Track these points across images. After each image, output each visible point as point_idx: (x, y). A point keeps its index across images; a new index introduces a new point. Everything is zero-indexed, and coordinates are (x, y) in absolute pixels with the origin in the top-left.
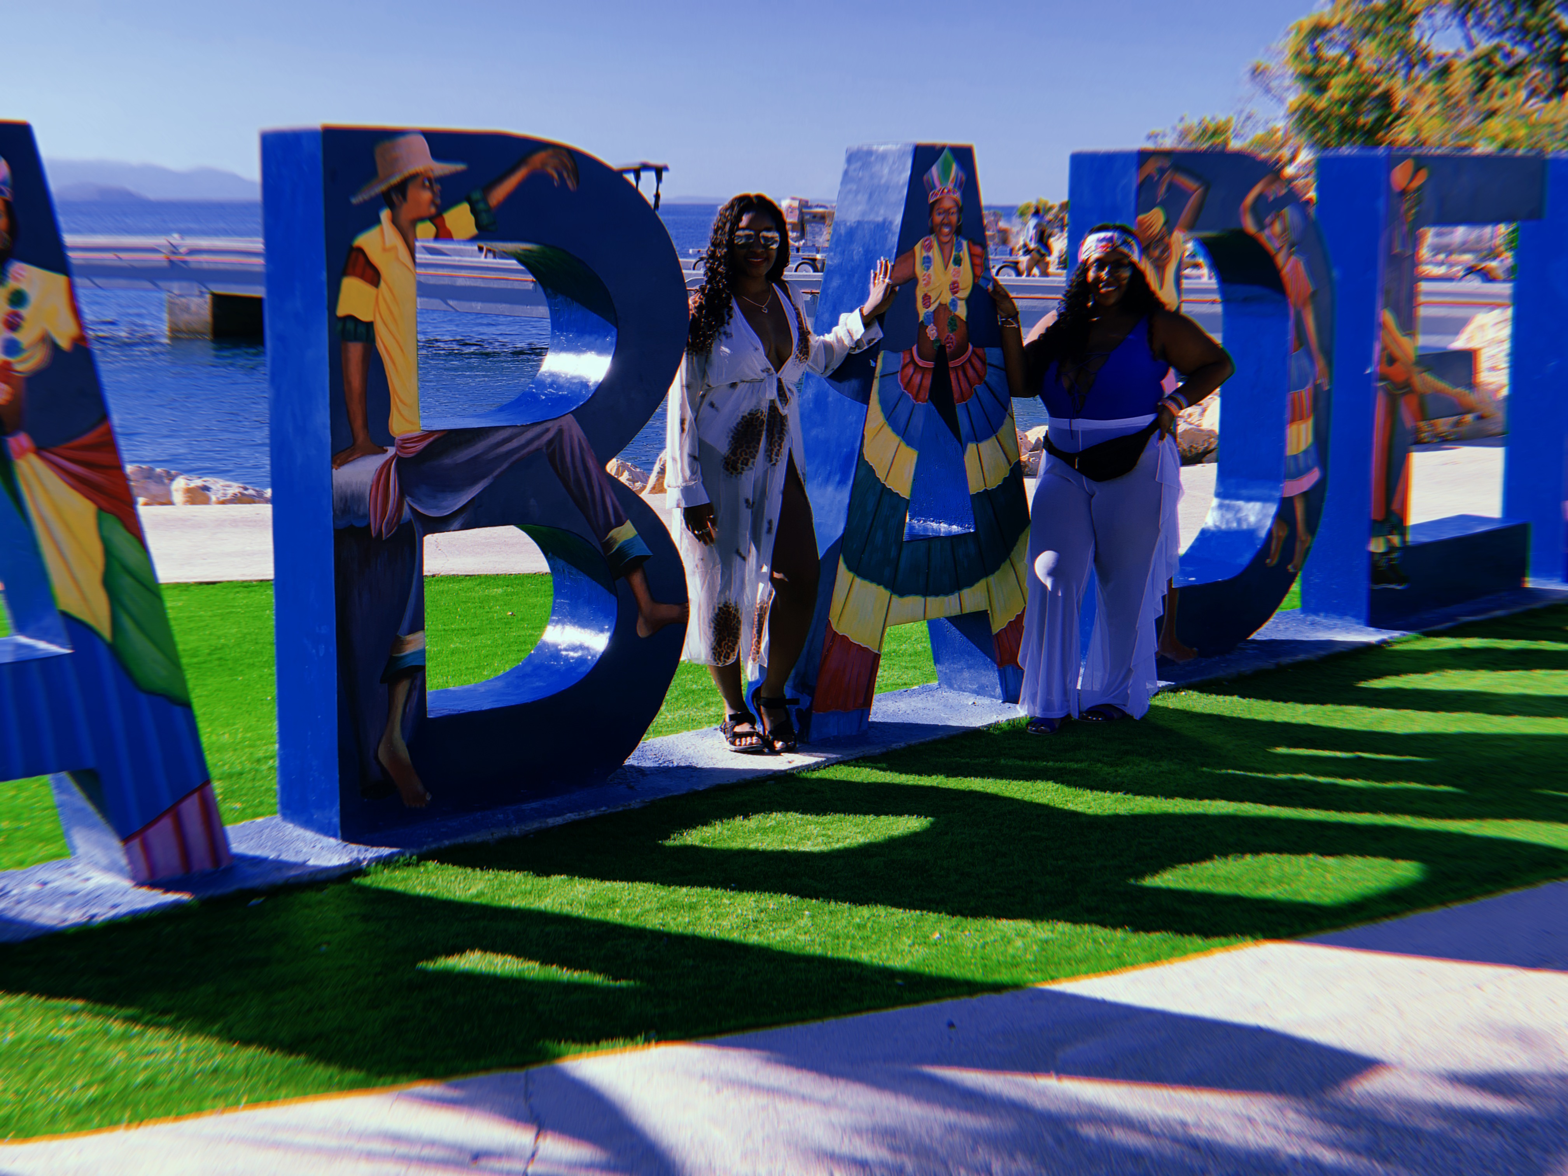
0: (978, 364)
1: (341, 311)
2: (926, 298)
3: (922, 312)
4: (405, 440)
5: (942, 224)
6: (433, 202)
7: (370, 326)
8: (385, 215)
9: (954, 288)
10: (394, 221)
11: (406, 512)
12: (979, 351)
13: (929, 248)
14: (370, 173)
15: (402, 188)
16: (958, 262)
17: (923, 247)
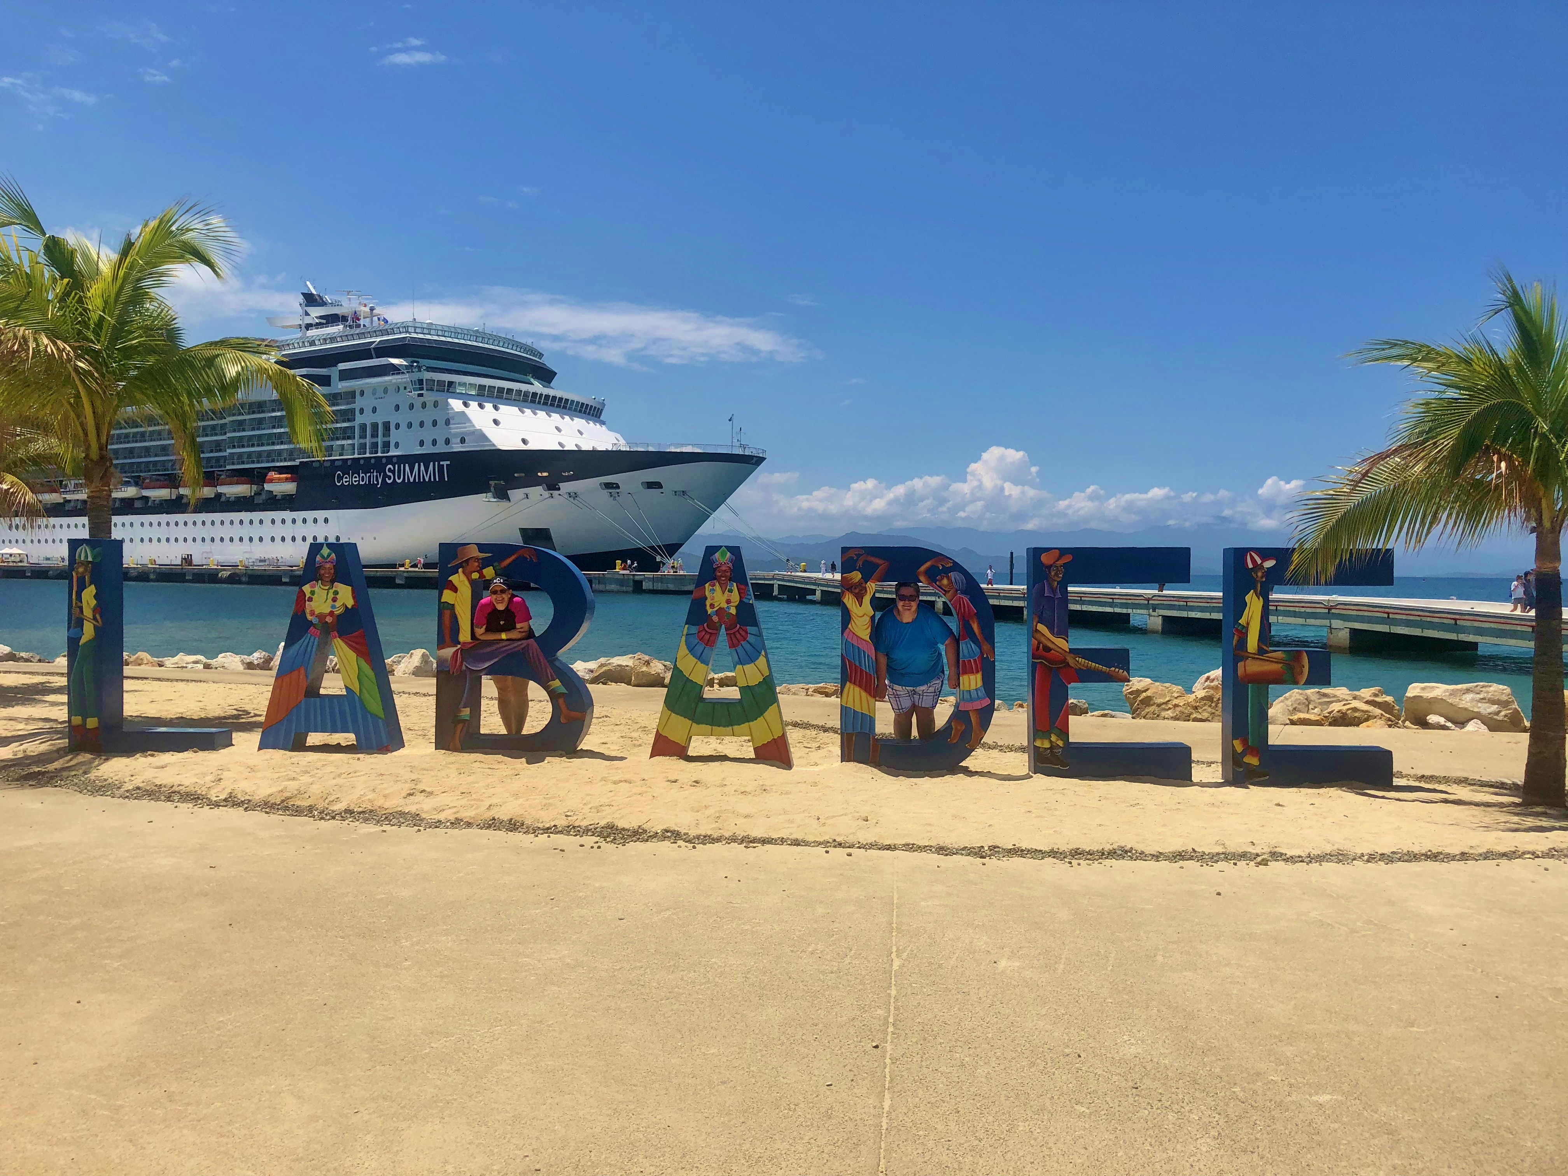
0: (743, 633)
1: (443, 600)
2: (712, 606)
3: (710, 611)
4: (464, 643)
5: (721, 576)
6: (478, 566)
7: (453, 605)
8: (460, 570)
9: (728, 602)
10: (463, 572)
11: (464, 668)
12: (744, 628)
13: (714, 585)
14: (455, 556)
15: (467, 561)
16: (731, 591)
17: (710, 585)
